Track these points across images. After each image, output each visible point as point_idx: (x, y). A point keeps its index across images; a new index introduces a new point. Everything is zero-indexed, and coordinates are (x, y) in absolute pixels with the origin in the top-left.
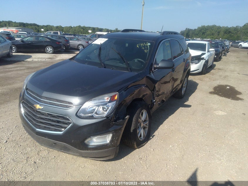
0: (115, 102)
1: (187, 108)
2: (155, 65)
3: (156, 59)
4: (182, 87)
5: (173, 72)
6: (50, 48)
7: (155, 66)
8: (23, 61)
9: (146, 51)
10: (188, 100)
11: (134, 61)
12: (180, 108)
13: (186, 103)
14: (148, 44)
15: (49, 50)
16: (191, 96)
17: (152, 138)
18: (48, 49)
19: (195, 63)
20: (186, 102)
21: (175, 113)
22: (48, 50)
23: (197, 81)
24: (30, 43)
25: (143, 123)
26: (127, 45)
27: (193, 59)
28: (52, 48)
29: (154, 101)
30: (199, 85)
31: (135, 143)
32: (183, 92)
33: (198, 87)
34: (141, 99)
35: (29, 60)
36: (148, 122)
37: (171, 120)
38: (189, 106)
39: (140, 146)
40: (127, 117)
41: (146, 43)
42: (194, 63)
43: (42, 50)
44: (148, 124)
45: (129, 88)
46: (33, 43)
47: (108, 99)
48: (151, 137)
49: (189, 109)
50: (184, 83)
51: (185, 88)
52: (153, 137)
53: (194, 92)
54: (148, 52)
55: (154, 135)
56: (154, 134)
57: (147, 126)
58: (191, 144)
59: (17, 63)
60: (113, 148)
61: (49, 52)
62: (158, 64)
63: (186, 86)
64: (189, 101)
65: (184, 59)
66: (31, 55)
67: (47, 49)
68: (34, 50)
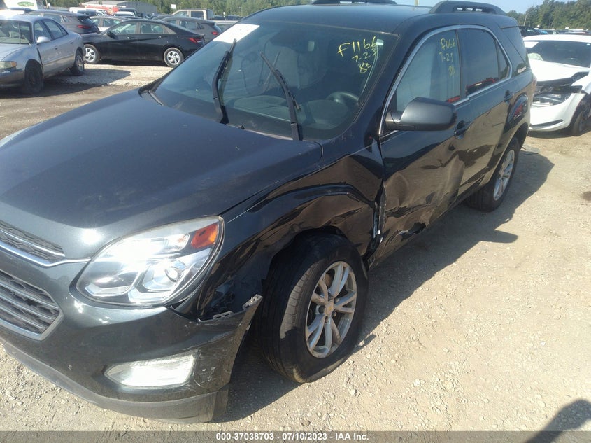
0: (204, 254)
1: (501, 245)
2: (389, 115)
3: (395, 94)
4: (496, 176)
5: (459, 137)
6: (174, 53)
7: (389, 120)
8: (106, 85)
9: (365, 67)
10: (510, 218)
11: (333, 99)
12: (481, 243)
13: (502, 228)
14: (375, 41)
15: (173, 58)
16: (522, 205)
17: (363, 346)
18: (171, 54)
19: (551, 102)
20: (504, 222)
21: (459, 260)
22: (170, 59)
23: (551, 156)
24: (128, 41)
25: (335, 302)
26: (312, 45)
27: (545, 90)
28: (178, 52)
29: (379, 232)
30: (554, 169)
31: (294, 370)
32: (497, 193)
33: (551, 175)
34: (329, 230)
35: (119, 82)
36: (355, 296)
37: (441, 285)
38: (510, 238)
39: (314, 376)
40: (252, 300)
41: (369, 41)
42: (547, 101)
43: (157, 58)
44: (354, 304)
45: (273, 199)
46: (136, 40)
47: (180, 240)
48: (361, 343)
49: (508, 247)
50: (504, 166)
51: (506, 181)
52: (367, 342)
53: (536, 190)
54: (369, 70)
55: (374, 336)
56: (375, 332)
57: (351, 311)
58: (488, 381)
59: (88, 90)
60: (206, 395)
61: (173, 62)
62: (400, 114)
63: (509, 174)
64: (512, 222)
65: (508, 94)
66: (130, 70)
67: (169, 55)
68: (139, 58)
